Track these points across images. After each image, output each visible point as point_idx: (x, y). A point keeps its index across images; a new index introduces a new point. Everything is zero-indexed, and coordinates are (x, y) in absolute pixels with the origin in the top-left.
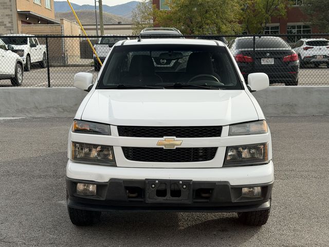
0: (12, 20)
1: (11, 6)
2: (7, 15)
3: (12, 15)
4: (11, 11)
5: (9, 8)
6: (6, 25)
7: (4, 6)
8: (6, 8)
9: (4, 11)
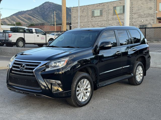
0: (154, 22)
1: (154, 15)
2: (152, 20)
3: (154, 19)
4: (154, 17)
5: (153, 16)
6: (151, 24)
7: (151, 16)
8: (152, 17)
9: (151, 18)
